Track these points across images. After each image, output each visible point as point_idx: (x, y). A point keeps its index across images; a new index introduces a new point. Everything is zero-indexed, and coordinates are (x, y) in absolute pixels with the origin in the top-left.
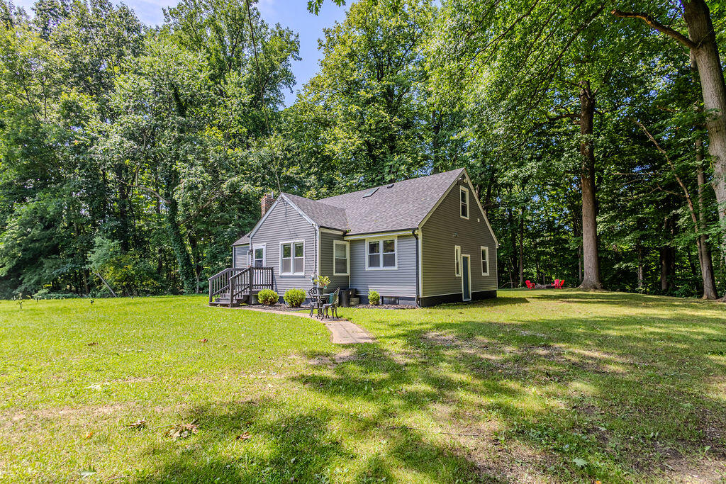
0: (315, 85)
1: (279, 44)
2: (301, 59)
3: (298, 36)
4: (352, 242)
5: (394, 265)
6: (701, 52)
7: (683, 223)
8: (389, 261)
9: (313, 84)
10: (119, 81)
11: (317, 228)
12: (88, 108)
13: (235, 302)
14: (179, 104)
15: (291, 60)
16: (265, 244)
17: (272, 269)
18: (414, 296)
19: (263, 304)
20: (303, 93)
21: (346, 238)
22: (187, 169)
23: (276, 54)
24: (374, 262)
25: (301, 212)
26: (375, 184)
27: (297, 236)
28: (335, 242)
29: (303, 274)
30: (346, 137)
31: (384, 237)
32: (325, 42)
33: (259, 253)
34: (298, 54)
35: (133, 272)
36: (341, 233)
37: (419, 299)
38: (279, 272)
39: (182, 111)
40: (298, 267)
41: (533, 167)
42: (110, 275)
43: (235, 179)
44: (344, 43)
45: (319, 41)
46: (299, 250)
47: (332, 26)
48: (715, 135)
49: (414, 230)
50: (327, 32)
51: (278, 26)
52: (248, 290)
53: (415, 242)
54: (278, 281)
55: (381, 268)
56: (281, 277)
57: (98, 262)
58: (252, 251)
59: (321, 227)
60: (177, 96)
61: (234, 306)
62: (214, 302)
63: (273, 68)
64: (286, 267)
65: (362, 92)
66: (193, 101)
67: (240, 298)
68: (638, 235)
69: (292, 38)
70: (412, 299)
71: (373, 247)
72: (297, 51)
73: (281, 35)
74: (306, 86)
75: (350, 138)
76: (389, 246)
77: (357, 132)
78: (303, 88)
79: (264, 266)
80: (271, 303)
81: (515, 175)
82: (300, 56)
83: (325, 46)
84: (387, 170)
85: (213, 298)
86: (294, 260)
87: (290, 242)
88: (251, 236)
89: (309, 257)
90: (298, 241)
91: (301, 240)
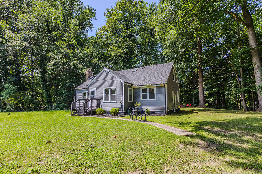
0: (104, 29)
1: (88, 12)
2: (96, 19)
3: (95, 10)
4: (134, 89)
5: (154, 98)
6: (249, 28)
7: (233, 85)
8: (152, 96)
9: (103, 29)
10: (21, 16)
11: (123, 82)
12: (4, 27)
13: (85, 114)
14: (49, 29)
15: (92, 19)
16: (96, 89)
17: (99, 99)
18: (164, 110)
19: (99, 115)
20: (98, 31)
21: (132, 87)
22: (54, 56)
23: (87, 16)
24: (145, 96)
25: (114, 76)
26: (127, 68)
27: (112, 86)
28: (129, 88)
29: (115, 101)
30: (116, 50)
31: (150, 87)
32: (107, 14)
33: (93, 93)
34: (95, 17)
35: (24, 100)
36: (130, 85)
37: (166, 112)
38: (103, 100)
39: (50, 32)
40: (113, 98)
41: (184, 65)
42: (11, 102)
43: (75, 62)
44: (115, 15)
45: (105, 13)
46: (113, 91)
47: (110, 8)
48: (255, 56)
49: (164, 84)
50: (108, 10)
51: (88, 6)
52: (90, 108)
53: (164, 89)
54: (102, 104)
55: (148, 99)
56: (104, 103)
57: (6, 95)
58: (89, 91)
59: (125, 82)
60: (48, 26)
61: (85, 115)
62: (73, 113)
63: (85, 21)
64: (107, 98)
65: (123, 33)
66: (55, 29)
67: (87, 112)
68: (218, 89)
69: (93, 11)
70: (163, 112)
71: (144, 91)
72: (95, 16)
73: (89, 9)
74: (99, 30)
75: (118, 50)
76: (152, 91)
77: (121, 48)
78: (98, 30)
79: (95, 98)
80: (102, 114)
81: (178, 67)
82: (96, 18)
83: (106, 15)
84: (132, 63)
85: (73, 112)
86: (111, 95)
87: (109, 88)
88: (88, 85)
89: (119, 94)
90: (113, 88)
91: (114, 87)
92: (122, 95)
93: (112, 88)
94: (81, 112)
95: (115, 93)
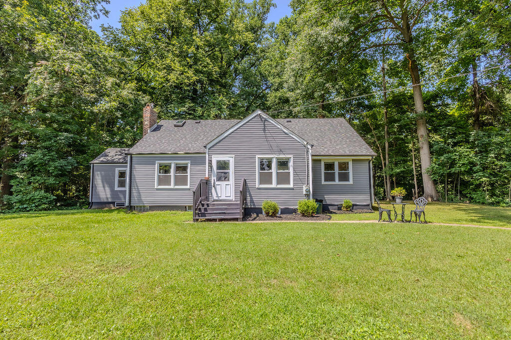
5: (348, 180)
8: (344, 177)
11: (309, 147)
16: (233, 156)
18: (369, 203)
29: (291, 186)
31: (342, 159)
38: (257, 182)
40: (283, 179)
46: (283, 164)
53: (368, 165)
54: (253, 192)
55: (337, 182)
58: (210, 162)
64: (266, 179)
70: (366, 205)
71: (329, 166)
76: (344, 166)
79: (232, 177)
86: (278, 174)
87: (273, 156)
88: (208, 147)
89: (298, 171)
90: (284, 156)
91: (287, 156)
92: (308, 172)
93: (280, 156)
94: (225, 213)
95: (288, 169)
